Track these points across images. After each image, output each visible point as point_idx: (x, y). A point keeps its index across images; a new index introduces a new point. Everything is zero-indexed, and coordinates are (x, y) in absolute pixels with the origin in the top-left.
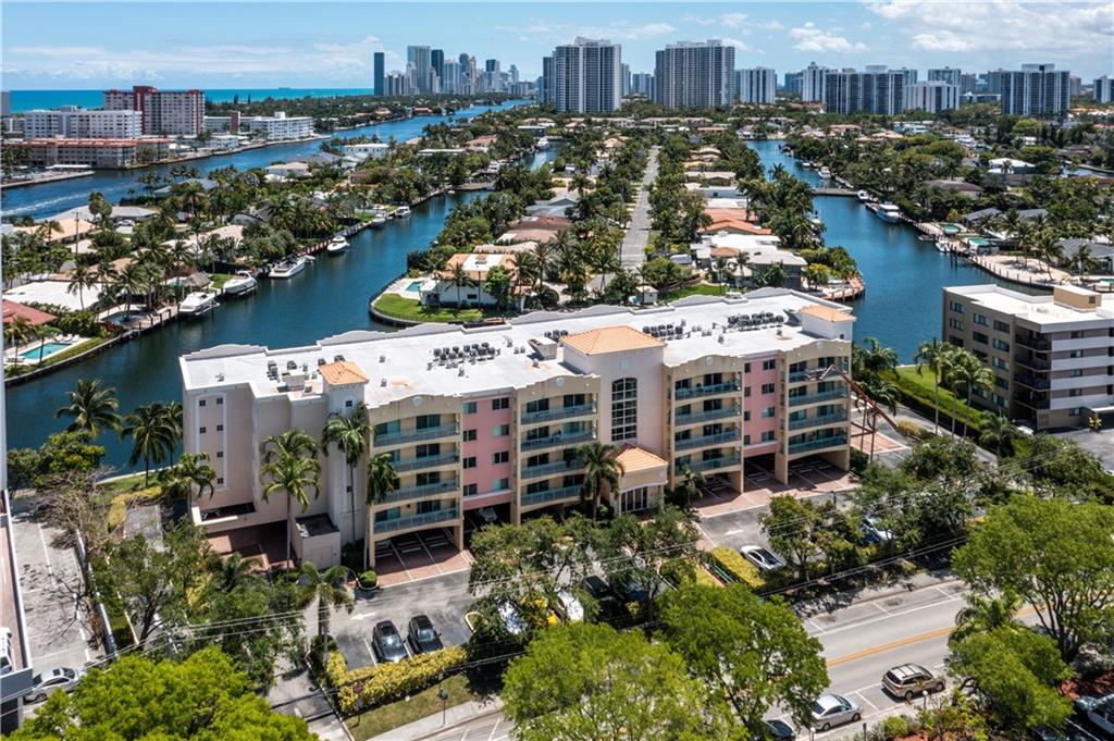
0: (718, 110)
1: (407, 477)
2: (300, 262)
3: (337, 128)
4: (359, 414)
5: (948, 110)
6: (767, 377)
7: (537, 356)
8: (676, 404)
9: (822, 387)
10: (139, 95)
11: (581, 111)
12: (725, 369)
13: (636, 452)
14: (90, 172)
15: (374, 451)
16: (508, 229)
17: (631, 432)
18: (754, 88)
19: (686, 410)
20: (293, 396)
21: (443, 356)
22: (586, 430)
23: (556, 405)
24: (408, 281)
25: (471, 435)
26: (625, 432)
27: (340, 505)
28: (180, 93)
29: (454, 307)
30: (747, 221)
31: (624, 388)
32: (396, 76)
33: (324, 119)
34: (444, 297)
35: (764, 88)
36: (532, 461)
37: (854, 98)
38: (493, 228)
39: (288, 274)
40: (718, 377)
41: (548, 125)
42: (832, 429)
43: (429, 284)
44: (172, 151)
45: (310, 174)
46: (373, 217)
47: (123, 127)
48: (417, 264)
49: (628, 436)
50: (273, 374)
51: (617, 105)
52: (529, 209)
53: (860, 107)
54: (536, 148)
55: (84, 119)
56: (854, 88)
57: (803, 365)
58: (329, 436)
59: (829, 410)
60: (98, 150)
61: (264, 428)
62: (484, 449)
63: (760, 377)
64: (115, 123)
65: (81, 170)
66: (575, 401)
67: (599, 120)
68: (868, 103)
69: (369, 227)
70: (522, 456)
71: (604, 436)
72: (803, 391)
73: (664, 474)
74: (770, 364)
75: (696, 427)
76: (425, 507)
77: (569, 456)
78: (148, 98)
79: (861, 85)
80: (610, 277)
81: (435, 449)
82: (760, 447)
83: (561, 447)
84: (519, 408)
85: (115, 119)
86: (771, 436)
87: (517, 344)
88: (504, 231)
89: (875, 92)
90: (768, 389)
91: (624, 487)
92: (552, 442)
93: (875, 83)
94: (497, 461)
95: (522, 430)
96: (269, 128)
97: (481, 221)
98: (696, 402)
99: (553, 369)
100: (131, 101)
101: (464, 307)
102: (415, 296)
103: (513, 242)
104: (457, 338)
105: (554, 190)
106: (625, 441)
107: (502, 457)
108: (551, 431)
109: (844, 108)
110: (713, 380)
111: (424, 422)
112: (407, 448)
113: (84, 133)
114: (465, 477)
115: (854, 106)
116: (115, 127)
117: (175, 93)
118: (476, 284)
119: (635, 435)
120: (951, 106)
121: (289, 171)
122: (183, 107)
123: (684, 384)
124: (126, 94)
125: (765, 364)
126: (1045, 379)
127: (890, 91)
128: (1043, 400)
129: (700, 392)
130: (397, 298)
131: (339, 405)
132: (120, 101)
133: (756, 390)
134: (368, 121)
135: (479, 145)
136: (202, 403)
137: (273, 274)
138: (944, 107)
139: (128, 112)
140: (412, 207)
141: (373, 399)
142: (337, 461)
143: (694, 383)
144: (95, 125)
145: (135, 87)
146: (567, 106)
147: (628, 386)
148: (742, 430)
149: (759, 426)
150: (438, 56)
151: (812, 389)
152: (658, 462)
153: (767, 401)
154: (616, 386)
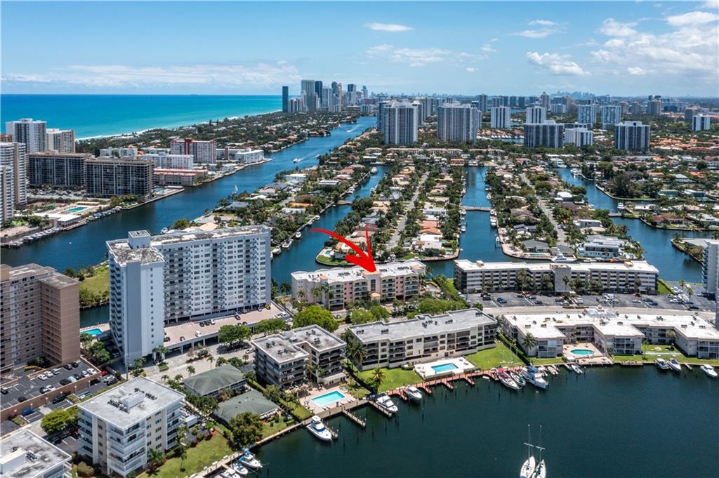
0: (467, 143)
1: (335, 295)
2: (291, 242)
3: (273, 151)
4: (327, 284)
5: (587, 146)
6: (402, 280)
7: (358, 275)
8: (383, 285)
9: (413, 282)
10: (187, 143)
11: (396, 143)
12: (393, 278)
13: (375, 293)
15: (330, 291)
16: (355, 230)
17: (375, 290)
18: (499, 118)
19: (385, 286)
20: (316, 281)
21: (340, 274)
22: (366, 289)
23: (360, 284)
24: (325, 250)
25: (345, 289)
27: (324, 300)
29: (340, 260)
30: (437, 227)
31: (373, 281)
32: (295, 100)
34: (336, 257)
35: (504, 119)
36: (356, 294)
37: (537, 138)
38: (350, 229)
39: (288, 246)
42: (416, 291)
43: (332, 253)
44: (209, 175)
45: (276, 195)
46: (308, 221)
47: (186, 163)
48: (327, 245)
50: (310, 277)
51: (415, 139)
52: (363, 219)
53: (541, 143)
54: (371, 173)
55: (169, 159)
56: (538, 132)
57: (410, 278)
58: (323, 288)
59: (414, 287)
61: (311, 286)
62: (348, 291)
63: (400, 280)
65: (179, 189)
66: (364, 283)
68: (545, 140)
70: (354, 293)
71: (369, 289)
72: (409, 283)
73: (380, 297)
74: (402, 278)
75: (387, 289)
76: (338, 301)
77: (363, 293)
79: (541, 131)
80: (382, 252)
81: (339, 291)
82: (400, 294)
84: (354, 284)
86: (403, 292)
87: (354, 272)
88: (354, 231)
89: (549, 135)
90: (402, 282)
91: (372, 299)
93: (549, 130)
95: (354, 288)
96: (245, 157)
97: (346, 227)
98: (387, 284)
99: (361, 277)
101: (342, 260)
102: (328, 256)
103: (356, 237)
104: (342, 270)
105: (372, 208)
107: (351, 293)
109: (532, 143)
110: (390, 280)
111: (338, 286)
112: (335, 291)
114: (345, 296)
115: (537, 142)
116: (183, 163)
118: (345, 253)
120: (588, 143)
121: (268, 193)
123: (385, 281)
124: (181, 143)
126: (466, 282)
127: (556, 135)
128: (465, 287)
129: (388, 282)
130: (323, 257)
131: (324, 283)
132: (178, 146)
133: (399, 282)
135: (344, 173)
136: (298, 282)
137: (284, 246)
138: (585, 143)
140: (320, 215)
141: (329, 282)
142: (323, 292)
144: (174, 162)
146: (389, 140)
148: (396, 290)
149: (399, 289)
150: (319, 85)
151: (411, 283)
152: (379, 295)
153: (401, 285)
154: (372, 281)
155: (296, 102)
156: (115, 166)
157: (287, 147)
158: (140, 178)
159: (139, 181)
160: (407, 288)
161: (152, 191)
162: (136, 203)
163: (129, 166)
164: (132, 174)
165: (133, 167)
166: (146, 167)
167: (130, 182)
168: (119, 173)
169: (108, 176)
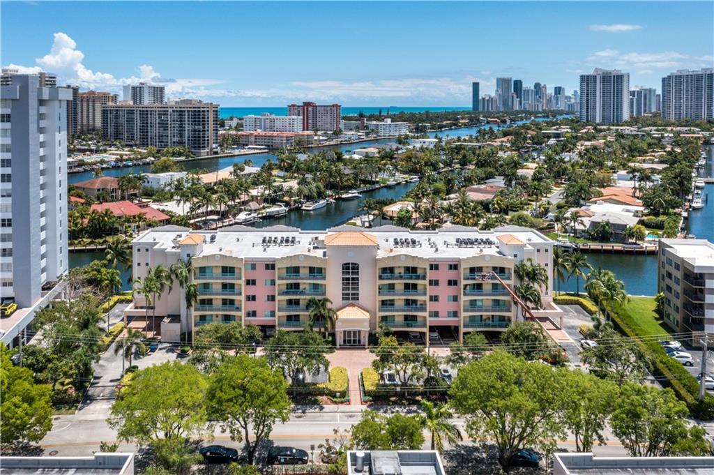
1: (217, 299)
2: (322, 202)
6: (452, 275)
7: (317, 247)
8: (384, 282)
9: (495, 286)
10: (306, 107)
11: (597, 121)
13: (355, 309)
14: (266, 151)
15: (194, 281)
17: (355, 297)
19: (391, 287)
23: (304, 272)
25: (251, 282)
26: (351, 296)
28: (327, 106)
30: (634, 196)
31: (350, 268)
32: (487, 98)
33: (420, 125)
36: (289, 302)
39: (311, 208)
40: (414, 270)
41: (566, 130)
42: (504, 317)
44: (316, 140)
45: (378, 155)
46: (388, 180)
47: (291, 125)
49: (353, 299)
51: (626, 117)
52: (487, 180)
54: (546, 145)
55: (272, 121)
57: (480, 269)
59: (501, 303)
60: (274, 138)
62: (261, 291)
63: (444, 275)
64: (288, 123)
65: (261, 149)
66: (317, 272)
67: (605, 127)
69: (385, 187)
70: (282, 299)
72: (479, 287)
73: (367, 324)
74: (454, 267)
75: (399, 299)
76: (227, 318)
77: (311, 304)
78: (310, 109)
81: (232, 286)
82: (444, 320)
83: (309, 297)
84: (277, 270)
85: (288, 120)
86: (455, 314)
90: (451, 282)
92: (302, 293)
94: (268, 300)
95: (283, 283)
96: (380, 128)
98: (398, 283)
99: (318, 254)
100: (301, 111)
106: (351, 301)
107: (271, 298)
108: (301, 287)
110: (411, 271)
111: (225, 270)
112: (216, 283)
113: (272, 129)
114: (247, 306)
116: (288, 125)
117: (324, 106)
119: (358, 299)
121: (367, 153)
122: (329, 115)
123: (391, 270)
124: (299, 106)
125: (451, 267)
126: (700, 309)
128: (699, 325)
129: (401, 277)
132: (296, 111)
133: (442, 282)
134: (451, 126)
136: (139, 250)
137: (304, 208)
139: (295, 117)
143: (397, 271)
145: (304, 103)
146: (587, 118)
147: (353, 268)
148: (430, 307)
149: (444, 306)
150: (518, 84)
151: (487, 287)
152: (366, 316)
153: (452, 291)
154: (346, 267)
155: (488, 100)
156: (170, 110)
157: (451, 129)
158: (196, 127)
159: (195, 131)
160: (473, 303)
161: (214, 146)
162: (183, 158)
163: (184, 111)
164: (188, 121)
165: (188, 111)
166: (204, 111)
167: (186, 132)
168: (174, 121)
169: (163, 125)
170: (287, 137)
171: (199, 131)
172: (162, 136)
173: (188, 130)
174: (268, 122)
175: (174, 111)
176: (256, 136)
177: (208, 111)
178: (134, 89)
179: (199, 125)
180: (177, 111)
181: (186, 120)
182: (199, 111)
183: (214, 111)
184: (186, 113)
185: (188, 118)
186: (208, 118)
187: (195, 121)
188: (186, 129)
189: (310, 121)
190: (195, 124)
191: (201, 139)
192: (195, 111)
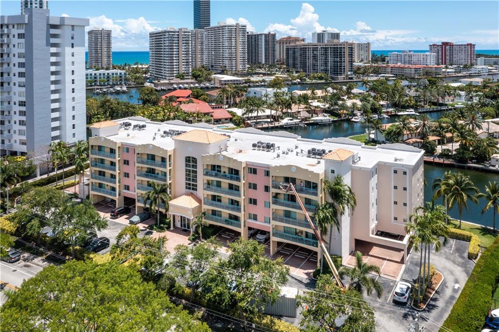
10: (444, 46)
12: (230, 165)
14: (394, 78)
17: (194, 187)
23: (158, 160)
26: (191, 186)
28: (462, 45)
31: (191, 162)
40: (236, 172)
44: (444, 72)
47: (425, 60)
55: (410, 56)
60: (405, 69)
64: (422, 58)
70: (137, 178)
74: (268, 173)
78: (448, 47)
84: (136, 155)
85: (422, 56)
92: (157, 178)
95: (137, 165)
100: (440, 49)
113: (408, 62)
116: (422, 60)
117: (460, 45)
119: (196, 190)
121: (471, 82)
122: (463, 52)
124: (438, 46)
125: (265, 173)
132: (436, 49)
143: (223, 170)
144: (414, 59)
145: (442, 43)
154: (188, 159)
156: (319, 47)
158: (336, 59)
159: (335, 62)
161: (349, 73)
162: (323, 81)
163: (328, 48)
164: (331, 55)
165: (331, 48)
166: (341, 48)
167: (329, 63)
168: (322, 55)
169: (315, 57)
170: (415, 68)
171: (337, 62)
172: (315, 65)
173: (331, 62)
174: (407, 57)
175: (321, 48)
176: (392, 67)
177: (344, 48)
178: (319, 34)
179: (337, 57)
180: (324, 48)
181: (329, 54)
182: (337, 48)
183: (349, 48)
184: (329, 49)
185: (331, 52)
186: (344, 52)
187: (335, 55)
188: (329, 60)
189: (448, 58)
190: (335, 57)
191: (339, 68)
192: (334, 48)
